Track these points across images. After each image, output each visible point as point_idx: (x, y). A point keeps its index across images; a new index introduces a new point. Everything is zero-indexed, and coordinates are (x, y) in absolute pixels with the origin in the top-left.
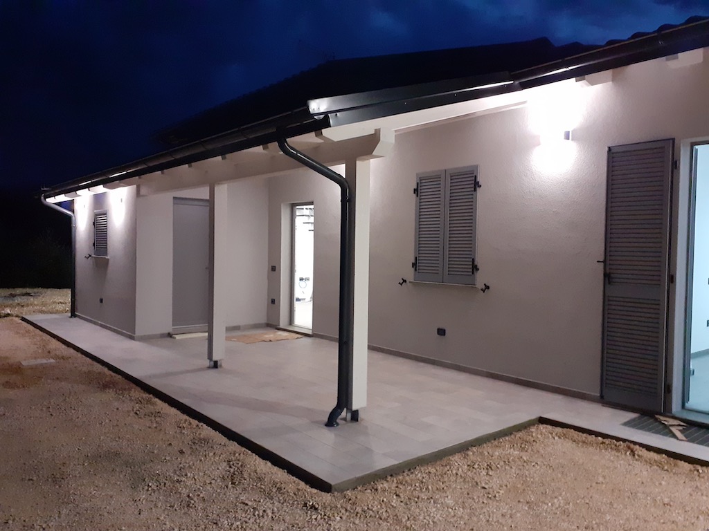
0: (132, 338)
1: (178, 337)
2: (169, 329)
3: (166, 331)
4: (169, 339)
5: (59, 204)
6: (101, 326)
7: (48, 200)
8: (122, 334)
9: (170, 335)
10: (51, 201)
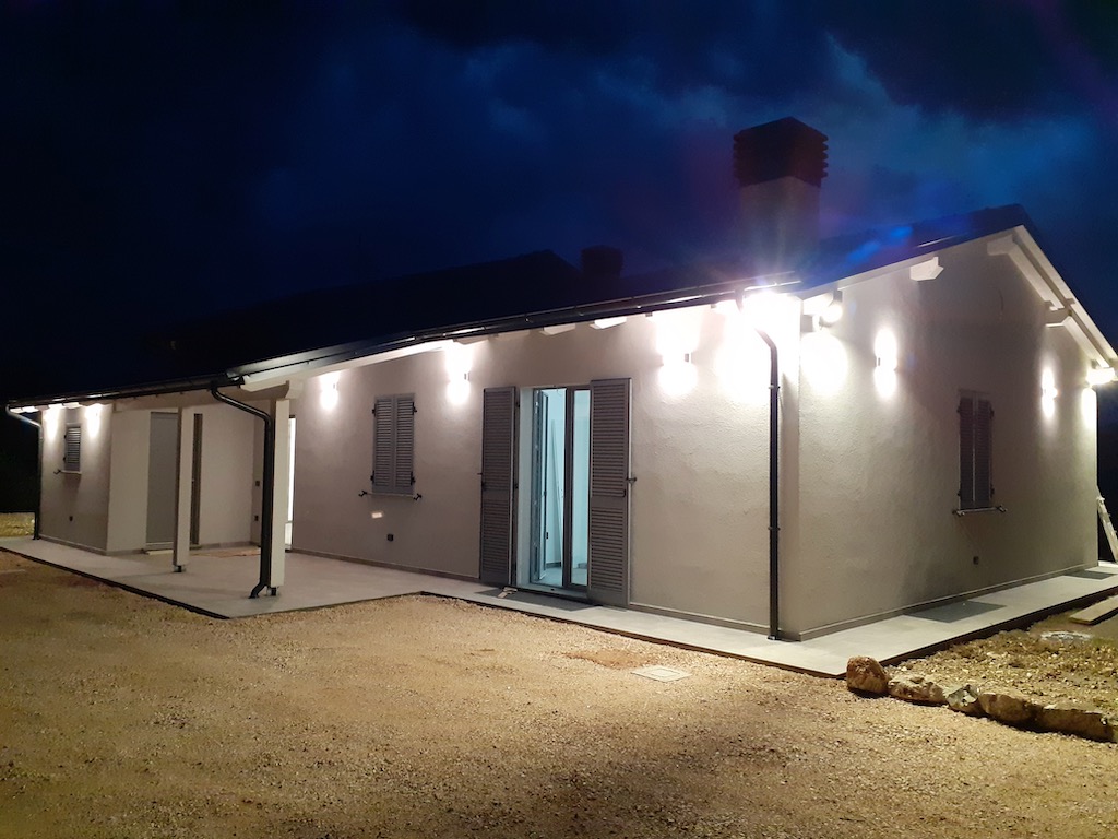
0: (103, 554)
1: (151, 553)
2: (143, 544)
3: (139, 547)
4: (142, 556)
5: (25, 414)
6: (70, 545)
7: (12, 410)
8: (94, 552)
9: (143, 551)
10: (16, 411)
